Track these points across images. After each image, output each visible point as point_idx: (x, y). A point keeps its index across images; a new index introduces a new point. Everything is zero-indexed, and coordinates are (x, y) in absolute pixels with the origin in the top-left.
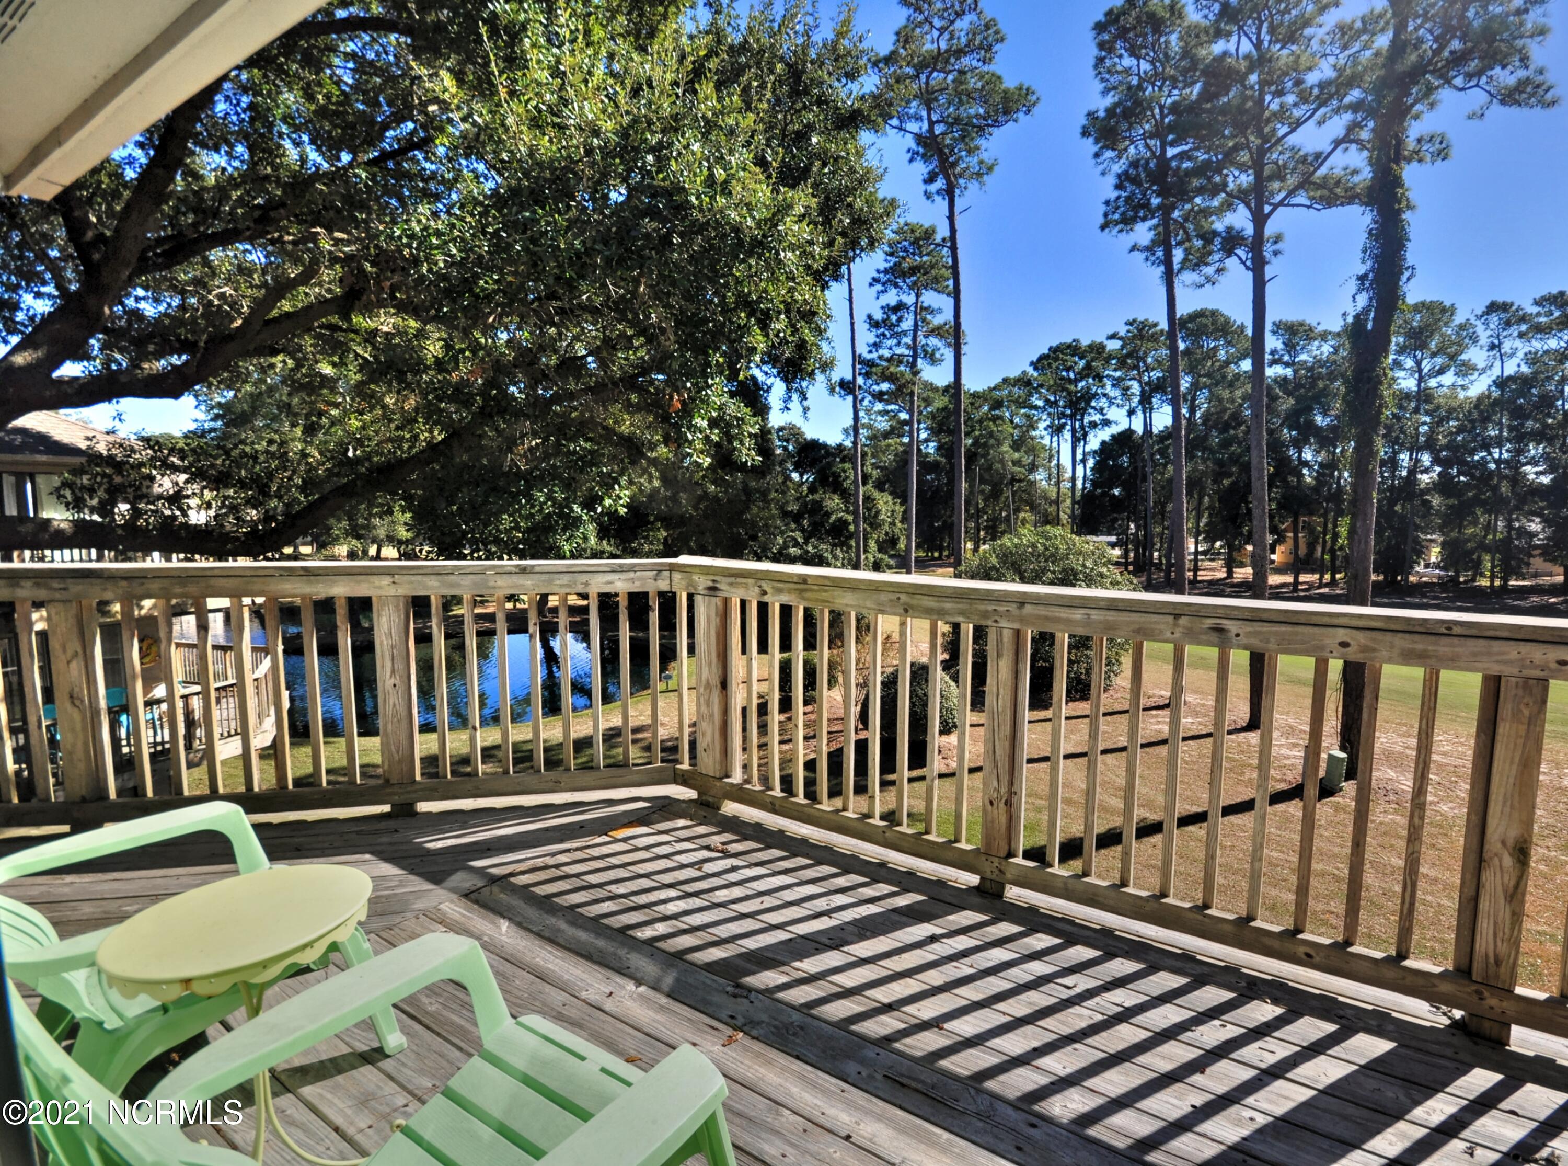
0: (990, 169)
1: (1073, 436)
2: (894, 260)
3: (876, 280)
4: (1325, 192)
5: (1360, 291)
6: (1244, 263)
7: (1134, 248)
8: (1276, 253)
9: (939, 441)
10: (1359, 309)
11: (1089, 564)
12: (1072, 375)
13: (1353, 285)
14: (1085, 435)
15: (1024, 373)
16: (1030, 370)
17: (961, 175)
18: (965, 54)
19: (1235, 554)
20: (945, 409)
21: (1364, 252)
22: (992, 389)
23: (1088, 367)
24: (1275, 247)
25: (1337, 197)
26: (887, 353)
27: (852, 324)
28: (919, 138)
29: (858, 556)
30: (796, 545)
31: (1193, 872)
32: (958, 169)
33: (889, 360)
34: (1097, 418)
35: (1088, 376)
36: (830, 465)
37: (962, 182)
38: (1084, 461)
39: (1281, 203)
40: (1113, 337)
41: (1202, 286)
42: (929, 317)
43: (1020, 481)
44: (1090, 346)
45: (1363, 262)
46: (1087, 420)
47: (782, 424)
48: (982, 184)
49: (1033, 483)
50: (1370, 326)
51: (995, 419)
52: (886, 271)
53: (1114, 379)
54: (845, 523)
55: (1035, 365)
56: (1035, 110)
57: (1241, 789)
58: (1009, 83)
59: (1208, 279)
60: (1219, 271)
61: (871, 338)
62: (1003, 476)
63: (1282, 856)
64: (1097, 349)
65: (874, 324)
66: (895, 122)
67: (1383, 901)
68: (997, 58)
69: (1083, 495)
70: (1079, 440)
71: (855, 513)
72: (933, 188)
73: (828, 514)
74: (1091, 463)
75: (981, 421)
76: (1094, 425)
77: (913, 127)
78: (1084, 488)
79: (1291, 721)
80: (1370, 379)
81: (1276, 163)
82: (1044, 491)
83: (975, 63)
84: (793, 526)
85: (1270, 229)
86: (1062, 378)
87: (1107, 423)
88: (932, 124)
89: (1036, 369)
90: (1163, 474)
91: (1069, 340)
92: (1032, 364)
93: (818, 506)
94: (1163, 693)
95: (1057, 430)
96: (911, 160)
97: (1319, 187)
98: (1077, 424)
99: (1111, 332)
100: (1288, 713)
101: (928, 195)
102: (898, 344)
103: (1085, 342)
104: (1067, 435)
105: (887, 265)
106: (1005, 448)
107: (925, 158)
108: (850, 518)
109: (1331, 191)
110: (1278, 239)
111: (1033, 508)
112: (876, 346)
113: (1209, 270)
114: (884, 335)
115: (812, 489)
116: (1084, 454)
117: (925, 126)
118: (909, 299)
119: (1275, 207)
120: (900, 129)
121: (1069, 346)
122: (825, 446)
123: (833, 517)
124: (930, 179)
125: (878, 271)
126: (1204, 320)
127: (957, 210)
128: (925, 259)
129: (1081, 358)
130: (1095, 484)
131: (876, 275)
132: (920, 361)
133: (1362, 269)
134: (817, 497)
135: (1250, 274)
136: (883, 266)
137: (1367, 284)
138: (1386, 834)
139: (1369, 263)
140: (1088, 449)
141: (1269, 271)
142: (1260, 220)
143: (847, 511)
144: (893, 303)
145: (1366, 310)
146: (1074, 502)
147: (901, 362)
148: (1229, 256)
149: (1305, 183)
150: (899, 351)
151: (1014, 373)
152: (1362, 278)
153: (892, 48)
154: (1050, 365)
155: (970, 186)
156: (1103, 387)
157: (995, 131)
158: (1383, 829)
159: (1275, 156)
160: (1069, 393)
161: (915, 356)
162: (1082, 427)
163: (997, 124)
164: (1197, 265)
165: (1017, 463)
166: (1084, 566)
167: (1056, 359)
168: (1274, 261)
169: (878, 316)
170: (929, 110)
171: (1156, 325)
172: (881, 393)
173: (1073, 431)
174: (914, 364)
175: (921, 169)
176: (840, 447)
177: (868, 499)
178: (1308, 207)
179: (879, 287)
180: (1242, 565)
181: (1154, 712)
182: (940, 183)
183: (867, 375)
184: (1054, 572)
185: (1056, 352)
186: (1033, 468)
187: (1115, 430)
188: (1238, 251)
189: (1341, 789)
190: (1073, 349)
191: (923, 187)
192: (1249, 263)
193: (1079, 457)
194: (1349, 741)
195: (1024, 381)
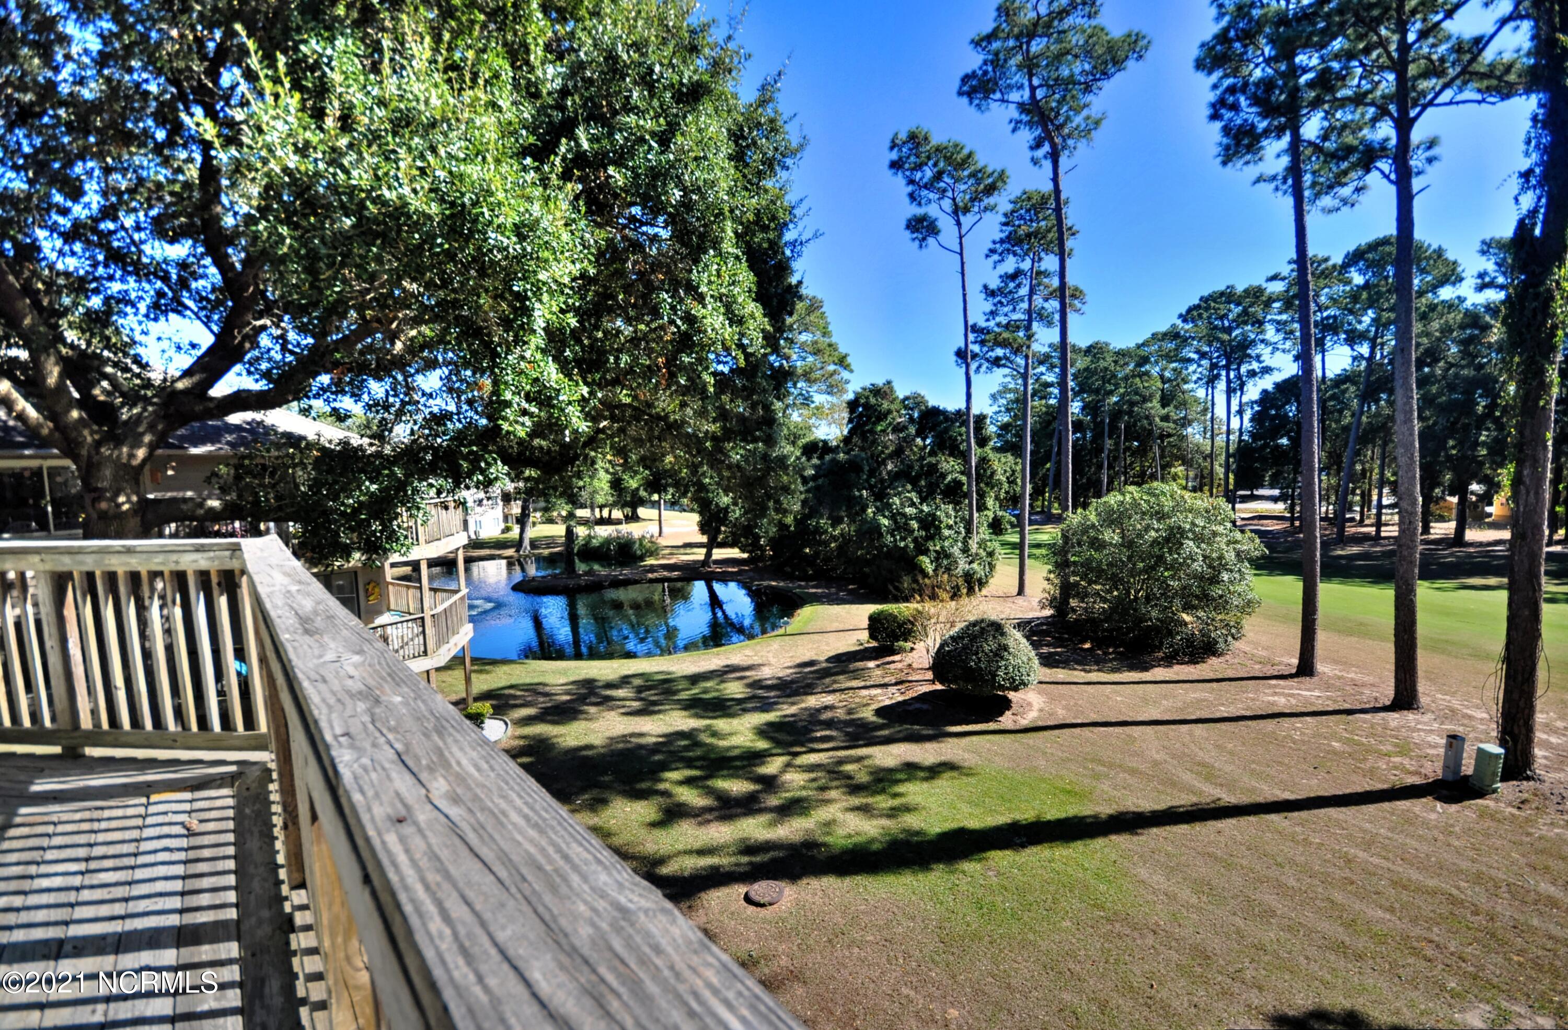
0: (1097, 123)
1: (1228, 386)
2: (1010, 228)
3: (993, 251)
4: (1494, 82)
5: (1524, 189)
6: (1387, 177)
7: (1259, 179)
8: (1430, 160)
9: (1083, 400)
10: (1524, 212)
11: (1200, 522)
12: (1226, 323)
13: (1515, 184)
14: (1242, 385)
15: (1173, 326)
16: (1179, 322)
17: (1069, 136)
18: (1068, 14)
19: (1433, 507)
20: (1087, 369)
21: (1528, 142)
22: (1139, 346)
23: (1245, 312)
24: (1429, 154)
25: (1510, 85)
26: (1003, 320)
27: (964, 295)
28: (1022, 107)
29: (971, 515)
30: (913, 504)
31: (1258, 867)
32: (1066, 131)
33: (1007, 326)
34: (1255, 366)
35: (1246, 323)
36: (946, 430)
37: (1070, 142)
38: (1240, 412)
39: (1431, 103)
40: (1274, 278)
41: (1338, 209)
42: (1046, 280)
43: (1169, 435)
44: (1246, 291)
45: (1527, 154)
46: (1244, 369)
47: (908, 393)
48: (1090, 140)
49: (1183, 438)
50: (1537, 232)
51: (1141, 375)
52: (1002, 241)
53: (1278, 322)
54: (960, 484)
55: (1184, 318)
56: (1149, 55)
57: (1354, 777)
58: (1116, 31)
59: (1345, 201)
60: (1358, 190)
61: (988, 306)
62: (1151, 432)
63: (1385, 864)
64: (1255, 293)
65: (990, 293)
66: (998, 95)
67: (1510, 936)
68: (1103, 10)
69: (1239, 449)
70: (1234, 391)
71: (969, 476)
72: (1040, 153)
73: (943, 476)
74: (1248, 415)
75: (1126, 378)
76: (1252, 374)
77: (1015, 96)
78: (1240, 441)
79: (1456, 704)
80: (1537, 296)
81: (1428, 58)
82: (1197, 445)
83: (1079, 20)
84: (909, 487)
85: (1417, 134)
86: (1216, 327)
87: (1267, 370)
88: (1033, 89)
89: (1185, 321)
90: (1338, 421)
91: (1222, 288)
92: (1180, 316)
93: (933, 468)
94: (1286, 660)
95: (1211, 381)
96: (1014, 130)
97: (1483, 76)
98: (1232, 374)
99: (1271, 273)
100: (1453, 694)
101: (1035, 162)
102: (1014, 310)
103: (1240, 288)
104: (1221, 385)
105: (1003, 235)
106: (1155, 403)
107: (1030, 124)
108: (964, 479)
109: (1500, 79)
110: (1432, 144)
111: (1187, 463)
112: (993, 313)
113: (1346, 191)
114: (1000, 302)
115: (933, 453)
116: (1241, 405)
117: (1027, 93)
118: (1026, 265)
119: (1424, 107)
120: (1003, 101)
121: (1222, 294)
122: (944, 413)
123: (949, 478)
124: (1038, 145)
125: (994, 242)
126: (1387, 249)
127: (1061, 171)
128: (1043, 223)
129: (1238, 304)
130: (1252, 435)
131: (992, 246)
132: (1035, 325)
133: (1525, 164)
134: (933, 460)
135: (1393, 189)
136: (998, 236)
137: (1533, 181)
138: (1542, 852)
139: (1535, 157)
140: (1245, 399)
141: (1417, 183)
142: (1404, 126)
143: (962, 473)
144: (1011, 271)
145: (1533, 213)
146: (1228, 456)
147: (1018, 328)
148: (1368, 171)
149: (1467, 75)
150: (1015, 317)
151: (1163, 327)
152: (1526, 175)
153: (994, 25)
154: (1200, 316)
155: (1079, 145)
156: (1263, 332)
157: (1105, 84)
158: (1539, 845)
159: (1426, 50)
160: (1222, 342)
161: (1030, 321)
162: (1239, 377)
163: (1106, 75)
164: (1331, 187)
165: (1165, 418)
166: (1193, 524)
167: (1207, 309)
168: (1430, 169)
169: (994, 284)
170: (1031, 76)
171: (1326, 260)
172: (998, 359)
173: (1229, 381)
174: (1028, 328)
175: (1027, 136)
176: (959, 412)
177: (983, 460)
178: (1479, 102)
179: (996, 257)
180: (1442, 519)
181: (1273, 682)
182: (1047, 148)
183: (982, 343)
184: (1157, 531)
185: (1207, 301)
186: (1185, 422)
187: (1278, 377)
188: (1379, 164)
189: (1495, 791)
190: (1228, 296)
191: (1029, 154)
192: (1393, 177)
193: (1235, 407)
194: (1511, 734)
195: (1173, 335)
